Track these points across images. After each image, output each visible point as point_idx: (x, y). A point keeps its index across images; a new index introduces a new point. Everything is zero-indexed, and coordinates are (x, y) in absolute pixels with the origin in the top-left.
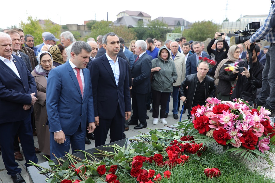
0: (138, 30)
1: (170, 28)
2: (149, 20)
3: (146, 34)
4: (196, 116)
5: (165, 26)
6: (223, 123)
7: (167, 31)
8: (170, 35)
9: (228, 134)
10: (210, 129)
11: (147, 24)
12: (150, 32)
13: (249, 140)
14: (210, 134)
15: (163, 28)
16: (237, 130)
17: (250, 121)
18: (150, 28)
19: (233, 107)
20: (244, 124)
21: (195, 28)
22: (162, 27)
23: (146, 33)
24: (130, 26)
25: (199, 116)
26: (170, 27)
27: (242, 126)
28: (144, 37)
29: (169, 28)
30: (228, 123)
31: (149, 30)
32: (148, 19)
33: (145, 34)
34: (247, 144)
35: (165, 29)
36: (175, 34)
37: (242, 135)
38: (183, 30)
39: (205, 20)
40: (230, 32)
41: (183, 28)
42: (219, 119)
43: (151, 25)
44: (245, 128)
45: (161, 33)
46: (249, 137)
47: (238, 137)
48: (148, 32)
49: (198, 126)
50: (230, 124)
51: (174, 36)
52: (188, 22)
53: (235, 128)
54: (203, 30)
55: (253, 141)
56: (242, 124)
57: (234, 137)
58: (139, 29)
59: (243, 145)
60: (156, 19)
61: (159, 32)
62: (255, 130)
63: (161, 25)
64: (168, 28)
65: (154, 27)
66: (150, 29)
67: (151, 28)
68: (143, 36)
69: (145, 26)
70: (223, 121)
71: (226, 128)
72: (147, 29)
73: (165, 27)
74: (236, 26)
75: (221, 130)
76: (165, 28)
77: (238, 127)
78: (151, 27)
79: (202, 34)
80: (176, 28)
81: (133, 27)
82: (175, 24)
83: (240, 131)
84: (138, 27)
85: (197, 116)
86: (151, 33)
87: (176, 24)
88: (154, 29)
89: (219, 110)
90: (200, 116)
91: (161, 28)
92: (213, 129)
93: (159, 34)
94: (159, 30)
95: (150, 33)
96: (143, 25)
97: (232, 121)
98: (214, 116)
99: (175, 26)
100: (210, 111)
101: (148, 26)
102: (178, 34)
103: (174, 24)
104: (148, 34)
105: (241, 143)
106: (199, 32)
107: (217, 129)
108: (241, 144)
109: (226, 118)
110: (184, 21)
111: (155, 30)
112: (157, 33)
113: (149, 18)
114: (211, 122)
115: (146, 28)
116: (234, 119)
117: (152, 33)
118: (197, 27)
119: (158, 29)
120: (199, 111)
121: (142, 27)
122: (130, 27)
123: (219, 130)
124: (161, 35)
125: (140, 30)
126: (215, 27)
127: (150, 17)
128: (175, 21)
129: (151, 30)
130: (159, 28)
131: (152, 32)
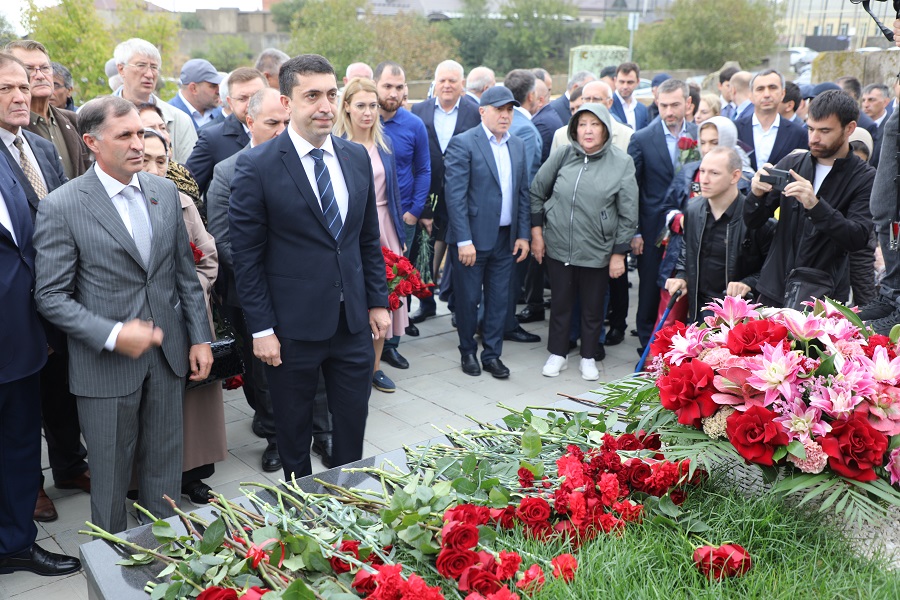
0: (467, 31)
1: (587, 21)
3: (496, 44)
4: (667, 361)
5: (567, 13)
6: (763, 388)
7: (574, 32)
8: (583, 55)
9: (778, 426)
10: (717, 408)
11: (502, 7)
12: (511, 36)
13: (853, 446)
14: (715, 425)
15: (561, 20)
16: (813, 411)
17: (860, 379)
18: (510, 19)
19: (798, 329)
20: (838, 392)
21: (683, 19)
22: (556, 17)
23: (497, 39)
24: (434, 14)
25: (678, 364)
26: (588, 17)
27: (829, 398)
28: (487, 55)
29: (582, 19)
30: (779, 388)
31: (509, 28)
33: (492, 45)
34: (848, 461)
35: (569, 24)
36: (603, 47)
37: (828, 428)
38: (636, 28)
40: (816, 29)
41: (635, 18)
42: (747, 372)
43: (515, 11)
44: (841, 405)
45: (553, 41)
46: (855, 436)
47: (815, 437)
48: (503, 35)
49: (674, 399)
50: (787, 389)
51: (597, 56)
53: (806, 404)
54: (712, 25)
55: (867, 450)
56: (829, 389)
57: (803, 438)
58: (469, 28)
59: (834, 466)
61: (547, 37)
62: (878, 411)
63: (553, 9)
64: (578, 20)
65: (528, 17)
66: (509, 24)
67: (517, 21)
68: (484, 54)
69: (491, 16)
70: (761, 381)
71: (775, 406)
72: (500, 25)
73: (569, 18)
74: (842, 8)
75: (755, 410)
76: (567, 21)
77: (814, 400)
78: (516, 16)
79: (708, 40)
80: (608, 18)
81: (447, 19)
82: (606, 4)
83: (825, 416)
84: (465, 20)
85: (672, 361)
86: (514, 41)
87: (609, 6)
88: (526, 24)
89: (749, 341)
90: (681, 361)
91: (553, 20)
92: (729, 407)
93: (546, 43)
94: (547, 27)
95: (510, 41)
96: (487, 11)
97: (796, 380)
98: (731, 361)
99: (605, 10)
100: (719, 344)
101: (503, 13)
102: (614, 48)
103: (601, 5)
104: (505, 46)
105: (826, 457)
106: (698, 33)
107: (741, 408)
108: (825, 462)
109: (773, 369)
111: (531, 27)
112: (538, 40)
114: (720, 382)
115: (494, 21)
116: (800, 373)
117: (518, 42)
118: (688, 16)
119: (540, 24)
120: (681, 344)
121: (482, 20)
122: (436, 18)
123: (747, 412)
124: (554, 49)
125: (473, 29)
126: (759, 13)
129: (514, 29)
130: (543, 20)
131: (520, 36)
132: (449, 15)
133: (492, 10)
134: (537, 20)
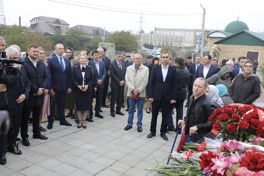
2: (66, 28)
3: (64, 42)
5: (84, 35)
7: (86, 40)
8: (102, 45)
11: (66, 32)
15: (82, 37)
18: (68, 36)
21: (115, 38)
24: (46, 33)
29: (88, 37)
32: (65, 26)
36: (108, 43)
39: (124, 30)
40: (145, 43)
41: (104, 37)
43: (70, 33)
45: (80, 42)
48: (66, 39)
51: (106, 46)
52: (107, 32)
54: (123, 40)
58: (56, 37)
60: (75, 27)
61: (78, 41)
63: (80, 34)
65: (73, 35)
66: (68, 37)
67: (70, 36)
74: (151, 38)
76: (84, 37)
80: (95, 37)
81: (50, 35)
84: (55, 35)
87: (95, 34)
88: (73, 37)
91: (80, 36)
93: (78, 43)
94: (78, 38)
95: (68, 41)
96: (62, 33)
101: (66, 34)
102: (111, 44)
103: (93, 33)
106: (119, 42)
110: (103, 30)
112: (76, 41)
113: (67, 26)
115: (64, 36)
117: (70, 42)
118: (117, 37)
121: (60, 35)
122: (46, 34)
124: (81, 44)
125: (58, 37)
126: (133, 38)
127: (68, 25)
128: (94, 30)
129: (69, 38)
130: (78, 36)
131: (71, 40)
132: (51, 33)
133: (63, 32)
134: (76, 36)
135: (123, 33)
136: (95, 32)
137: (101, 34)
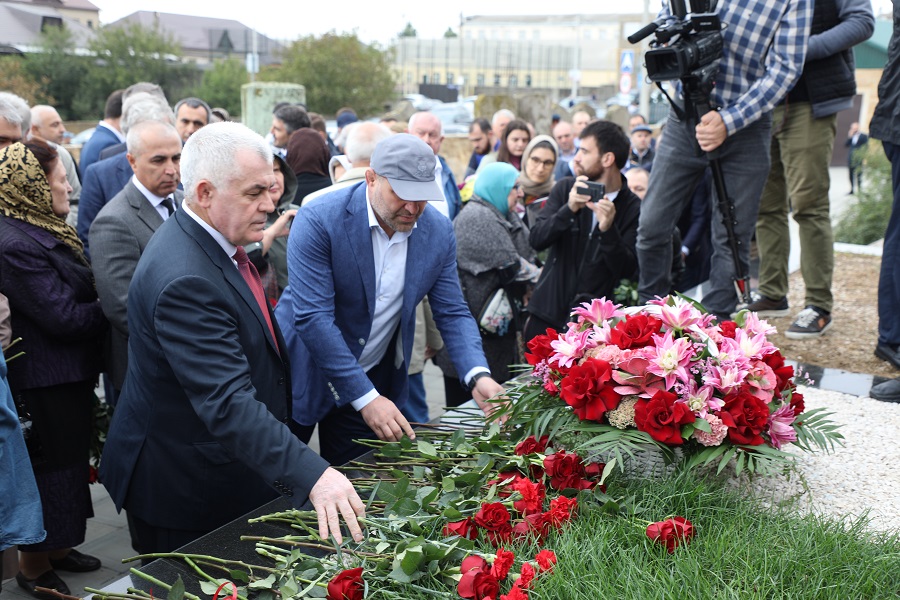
0: (48, 67)
1: (191, 62)
2: (90, 24)
3: (86, 83)
4: (555, 365)
5: (169, 52)
6: (664, 375)
7: (180, 73)
8: (257, 92)
9: (684, 407)
10: (620, 399)
11: (89, 41)
12: (104, 76)
13: (747, 415)
14: (623, 415)
15: (162, 60)
16: (707, 390)
17: (738, 357)
18: (101, 56)
20: (726, 370)
21: (301, 63)
22: (156, 56)
23: (87, 78)
25: (569, 365)
26: (193, 58)
27: (719, 377)
28: (77, 96)
29: (185, 60)
30: (676, 372)
31: (101, 66)
32: (84, 17)
33: (83, 85)
34: (743, 429)
35: (173, 64)
37: (720, 404)
38: (257, 70)
39: (334, 31)
40: (425, 77)
41: (253, 60)
42: (645, 362)
43: (106, 47)
44: (729, 380)
46: (745, 406)
47: (712, 412)
48: (95, 73)
49: (582, 396)
50: (682, 372)
52: (263, 39)
53: (699, 384)
54: (330, 69)
55: (756, 417)
56: (718, 368)
57: (703, 415)
58: (51, 63)
59: (734, 436)
60: (126, 20)
62: (755, 383)
63: (152, 46)
64: (180, 60)
65: (121, 52)
66: (101, 62)
67: (110, 59)
68: (73, 95)
69: (80, 52)
70: (658, 369)
71: (676, 390)
72: (89, 62)
73: (173, 57)
74: (447, 57)
75: (660, 395)
76: (170, 61)
77: (707, 379)
78: (108, 53)
79: (327, 84)
80: (215, 60)
81: (21, 54)
82: (211, 43)
83: (717, 393)
84: (44, 54)
85: (561, 364)
86: (109, 80)
87: (215, 46)
88: (121, 62)
89: (637, 335)
90: (571, 362)
91: (154, 59)
92: (631, 397)
94: (147, 66)
95: (103, 82)
96: (71, 45)
97: (689, 363)
98: (626, 355)
99: (211, 50)
100: (600, 343)
101: (92, 49)
103: (205, 45)
104: (98, 86)
105: (726, 428)
106: (317, 77)
107: (644, 396)
108: (725, 433)
109: (667, 356)
110: (247, 33)
111: (127, 66)
113: (90, 16)
114: (619, 376)
115: (83, 58)
116: (693, 356)
117: (113, 83)
118: (305, 59)
119: (139, 63)
120: (565, 348)
121: (66, 55)
122: (4, 51)
123: (654, 398)
125: (56, 64)
126: (374, 57)
127: (96, 11)
128: (210, 32)
129: (108, 67)
130: (142, 58)
131: (116, 75)
132: (23, 49)
133: (78, 43)
134: (134, 59)
135: (329, 41)
136: (217, 40)
137: (239, 46)
